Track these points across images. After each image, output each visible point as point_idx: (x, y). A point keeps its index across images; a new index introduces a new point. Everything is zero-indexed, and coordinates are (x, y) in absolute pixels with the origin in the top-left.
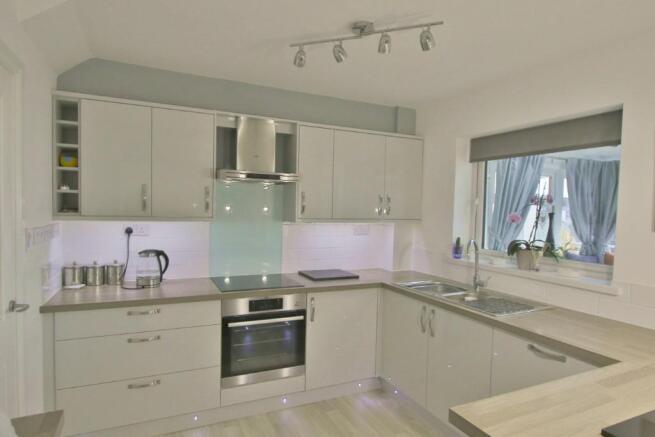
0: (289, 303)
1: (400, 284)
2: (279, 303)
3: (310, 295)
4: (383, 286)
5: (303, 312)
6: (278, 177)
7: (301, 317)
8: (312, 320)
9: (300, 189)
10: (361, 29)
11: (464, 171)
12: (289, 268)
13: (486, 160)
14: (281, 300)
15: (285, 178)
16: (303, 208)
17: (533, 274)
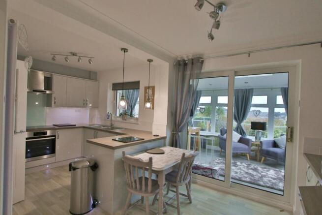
0: (49, 133)
1: (92, 126)
2: (46, 133)
3: (57, 131)
4: (84, 127)
5: (55, 136)
6: (46, 92)
7: (54, 138)
8: (58, 138)
9: (53, 96)
10: (74, 54)
11: (110, 93)
12: (49, 123)
13: (117, 90)
14: (46, 132)
15: (48, 92)
16: (55, 103)
17: (125, 121)
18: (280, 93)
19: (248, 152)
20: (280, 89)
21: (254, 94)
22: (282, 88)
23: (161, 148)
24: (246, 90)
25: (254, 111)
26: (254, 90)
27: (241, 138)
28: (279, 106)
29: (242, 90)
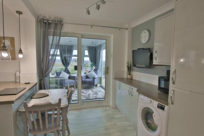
18: (87, 49)
19: (75, 84)
20: (87, 47)
21: (74, 48)
22: (88, 46)
23: (38, 93)
24: (70, 45)
25: (74, 59)
26: (74, 46)
27: (69, 76)
28: (86, 56)
29: (67, 46)
